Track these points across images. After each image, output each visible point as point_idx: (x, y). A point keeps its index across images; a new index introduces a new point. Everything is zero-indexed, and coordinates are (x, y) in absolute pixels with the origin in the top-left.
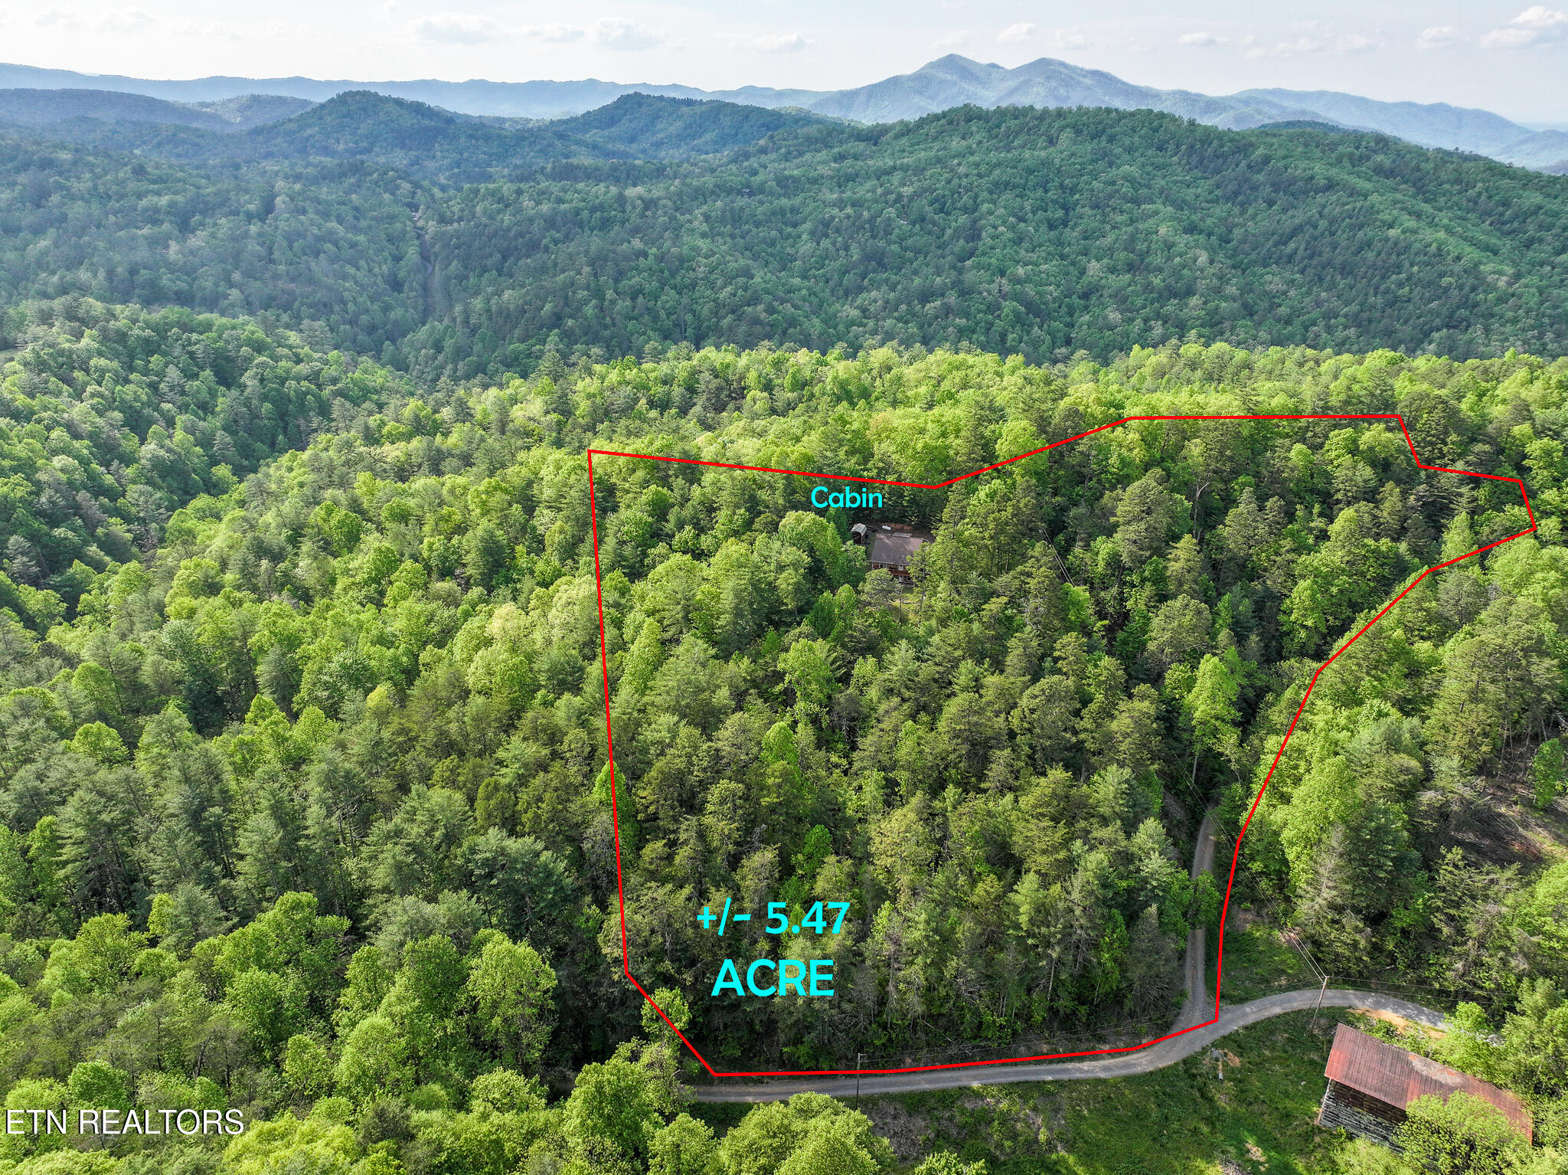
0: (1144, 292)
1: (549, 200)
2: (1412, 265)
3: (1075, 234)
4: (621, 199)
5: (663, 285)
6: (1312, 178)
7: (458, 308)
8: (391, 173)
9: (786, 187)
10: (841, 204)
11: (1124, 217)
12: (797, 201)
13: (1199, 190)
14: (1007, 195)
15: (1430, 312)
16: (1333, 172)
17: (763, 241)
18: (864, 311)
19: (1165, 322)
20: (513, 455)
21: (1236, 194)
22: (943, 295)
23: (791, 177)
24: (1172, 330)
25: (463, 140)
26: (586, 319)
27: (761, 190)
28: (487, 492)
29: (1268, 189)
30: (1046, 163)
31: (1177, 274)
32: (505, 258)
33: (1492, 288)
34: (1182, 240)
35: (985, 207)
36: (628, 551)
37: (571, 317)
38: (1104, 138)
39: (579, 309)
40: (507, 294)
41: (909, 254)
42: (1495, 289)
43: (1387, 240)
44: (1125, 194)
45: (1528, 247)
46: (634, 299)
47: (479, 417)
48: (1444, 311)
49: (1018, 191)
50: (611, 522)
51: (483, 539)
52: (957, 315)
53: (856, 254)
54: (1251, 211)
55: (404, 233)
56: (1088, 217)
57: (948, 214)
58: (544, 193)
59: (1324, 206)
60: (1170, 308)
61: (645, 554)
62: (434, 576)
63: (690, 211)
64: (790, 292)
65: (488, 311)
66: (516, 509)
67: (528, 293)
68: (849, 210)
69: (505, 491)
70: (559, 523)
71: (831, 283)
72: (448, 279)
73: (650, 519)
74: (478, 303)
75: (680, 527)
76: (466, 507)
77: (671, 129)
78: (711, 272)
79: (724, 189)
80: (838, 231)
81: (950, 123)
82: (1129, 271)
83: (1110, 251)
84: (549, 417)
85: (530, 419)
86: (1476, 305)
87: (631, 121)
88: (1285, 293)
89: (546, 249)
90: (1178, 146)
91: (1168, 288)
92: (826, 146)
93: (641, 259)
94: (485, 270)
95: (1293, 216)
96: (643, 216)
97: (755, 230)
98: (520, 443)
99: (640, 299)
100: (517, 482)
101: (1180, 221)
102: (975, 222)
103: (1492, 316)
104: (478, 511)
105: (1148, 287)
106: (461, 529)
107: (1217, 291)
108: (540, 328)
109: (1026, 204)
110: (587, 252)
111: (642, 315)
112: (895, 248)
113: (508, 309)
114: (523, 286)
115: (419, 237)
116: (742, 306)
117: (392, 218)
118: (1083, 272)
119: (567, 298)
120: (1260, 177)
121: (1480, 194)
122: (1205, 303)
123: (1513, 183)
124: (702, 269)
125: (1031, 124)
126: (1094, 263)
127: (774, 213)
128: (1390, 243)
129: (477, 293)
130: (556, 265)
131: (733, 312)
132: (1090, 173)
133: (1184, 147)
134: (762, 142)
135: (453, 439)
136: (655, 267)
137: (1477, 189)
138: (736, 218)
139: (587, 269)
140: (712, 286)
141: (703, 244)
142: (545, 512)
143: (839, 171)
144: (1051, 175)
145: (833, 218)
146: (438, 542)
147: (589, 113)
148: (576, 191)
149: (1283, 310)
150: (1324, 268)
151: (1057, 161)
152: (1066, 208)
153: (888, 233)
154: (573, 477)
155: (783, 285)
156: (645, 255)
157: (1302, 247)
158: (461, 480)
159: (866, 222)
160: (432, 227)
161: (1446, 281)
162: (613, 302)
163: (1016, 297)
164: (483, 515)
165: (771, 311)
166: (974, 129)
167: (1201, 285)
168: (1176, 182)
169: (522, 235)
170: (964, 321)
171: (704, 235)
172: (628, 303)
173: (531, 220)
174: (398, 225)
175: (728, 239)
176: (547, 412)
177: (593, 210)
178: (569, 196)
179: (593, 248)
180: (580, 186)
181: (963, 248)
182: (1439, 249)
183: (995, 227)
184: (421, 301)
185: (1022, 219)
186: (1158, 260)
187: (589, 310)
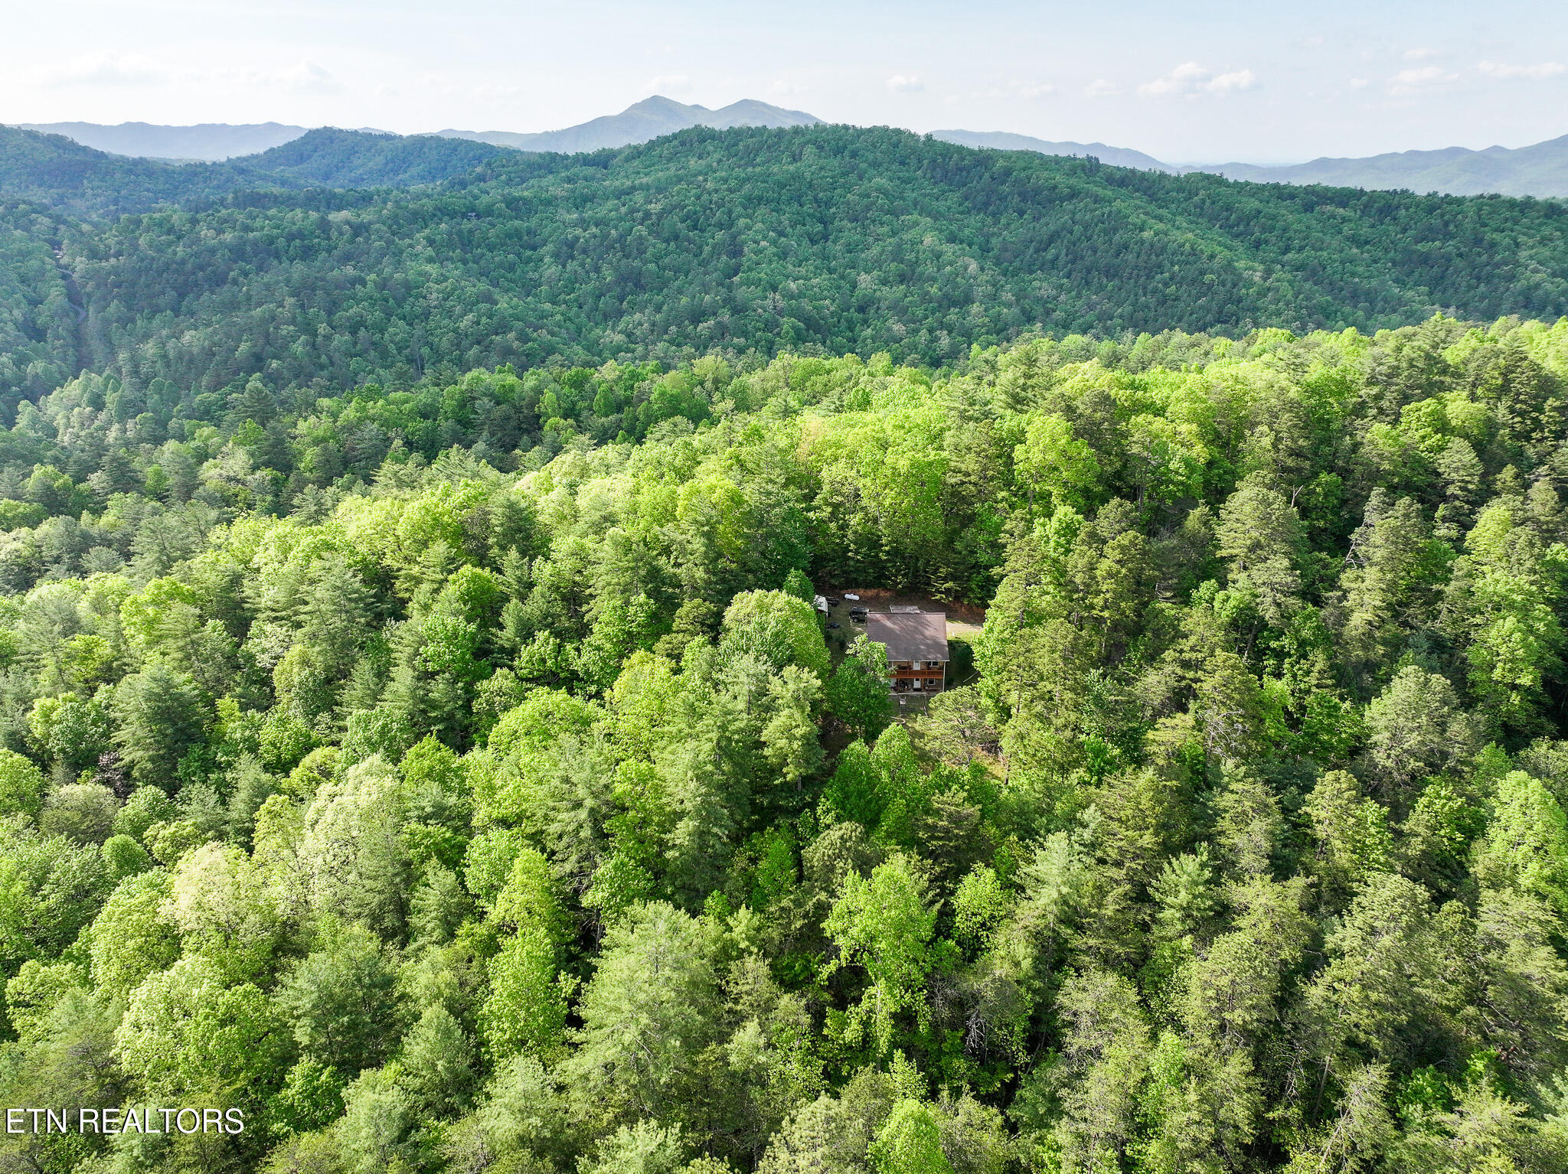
0: (922, 303)
1: (234, 228)
2: (1173, 265)
3: (838, 248)
4: (324, 226)
5: (389, 315)
6: (1055, 187)
7: (123, 356)
8: (22, 207)
9: (517, 209)
10: (583, 223)
11: (886, 229)
12: (533, 222)
13: (949, 203)
14: (762, 211)
15: (1201, 307)
16: (1073, 181)
17: (501, 265)
18: (629, 335)
19: (950, 332)
20: (203, 534)
21: (987, 204)
22: (715, 314)
23: (521, 198)
24: (960, 339)
25: (118, 176)
26: (296, 359)
27: (489, 211)
28: (155, 602)
29: (1017, 199)
30: (796, 177)
31: (950, 280)
32: (182, 296)
33: (1250, 284)
34: (949, 249)
35: (742, 222)
36: (438, 689)
37: (275, 357)
38: (846, 153)
39: (285, 347)
40: (188, 336)
41: (669, 274)
42: (1252, 284)
43: (1142, 242)
44: (882, 206)
45: (1257, 248)
46: (354, 332)
47: (150, 482)
48: (1215, 308)
49: (773, 205)
50: (400, 635)
51: (150, 697)
52: (734, 335)
53: (609, 276)
54: (1003, 221)
55: (42, 272)
56: (850, 232)
57: (702, 231)
58: (226, 221)
59: (1074, 213)
60: (953, 316)
61: (471, 695)
62: (58, 770)
63: (410, 236)
64: (542, 318)
65: (165, 356)
66: (214, 629)
67: (215, 332)
68: (594, 230)
69: (191, 599)
70: (296, 649)
71: (585, 308)
72: (107, 322)
73: (472, 628)
74: (150, 349)
75: (527, 633)
76: (119, 633)
77: (371, 164)
78: (445, 299)
79: (444, 212)
80: (585, 251)
81: (683, 144)
82: (902, 282)
83: (878, 263)
84: (258, 474)
85: (229, 479)
86: (1240, 301)
87: (323, 157)
88: (1055, 298)
89: (235, 282)
90: (920, 161)
91: (946, 296)
92: (551, 172)
93: (358, 287)
94: (156, 310)
95: (1047, 224)
96: (352, 241)
97: (489, 255)
98: (213, 514)
99: (362, 332)
100: (212, 579)
101: (941, 231)
102: (734, 237)
103: (1258, 309)
104: (142, 638)
105: (926, 298)
106: (111, 673)
107: (994, 297)
108: (236, 373)
109: (782, 218)
110: (288, 282)
111: (366, 351)
112: (652, 266)
113: (191, 353)
114: (208, 325)
115: (64, 277)
116: (487, 335)
117: (25, 255)
118: (854, 286)
119: (267, 335)
120: (1005, 188)
121: (1203, 201)
122: (986, 310)
123: (1230, 191)
124: (435, 295)
125: (770, 142)
126: (863, 276)
127: (509, 236)
128: (1146, 245)
129: (146, 337)
130: (249, 298)
131: (479, 343)
132: (843, 186)
133: (925, 162)
134: (479, 170)
135: (107, 519)
136: (377, 295)
137: (1200, 196)
138: (466, 242)
139: (290, 301)
140: (449, 313)
141: (432, 269)
142: (269, 628)
143: (573, 191)
144: (804, 189)
145: (577, 238)
146: (62, 705)
147: (272, 150)
148: (267, 218)
149: (1058, 315)
150: (1089, 272)
151: (807, 175)
152: (822, 221)
153: (642, 252)
154: (316, 564)
155: (534, 310)
156: (364, 283)
157: (1064, 252)
158: (115, 581)
159: (615, 241)
160: (81, 264)
161: (1208, 277)
162: (328, 338)
163: (794, 313)
164: (150, 644)
165: (524, 338)
166: (711, 148)
167: (979, 292)
168: (925, 195)
169: (202, 268)
170: (742, 340)
171: (430, 260)
172: (347, 337)
173: (213, 251)
174: (34, 263)
175: (459, 264)
176: (255, 468)
177: (291, 238)
178: (258, 223)
179: (295, 276)
180: (273, 212)
181: (727, 264)
182: (1192, 248)
183: (757, 242)
184: (71, 351)
185: (782, 234)
186: (930, 269)
187: (298, 347)
